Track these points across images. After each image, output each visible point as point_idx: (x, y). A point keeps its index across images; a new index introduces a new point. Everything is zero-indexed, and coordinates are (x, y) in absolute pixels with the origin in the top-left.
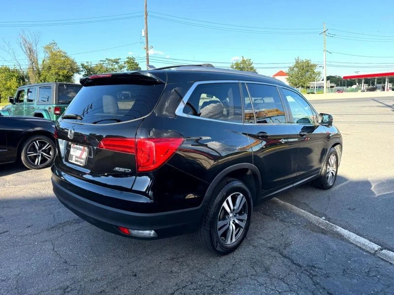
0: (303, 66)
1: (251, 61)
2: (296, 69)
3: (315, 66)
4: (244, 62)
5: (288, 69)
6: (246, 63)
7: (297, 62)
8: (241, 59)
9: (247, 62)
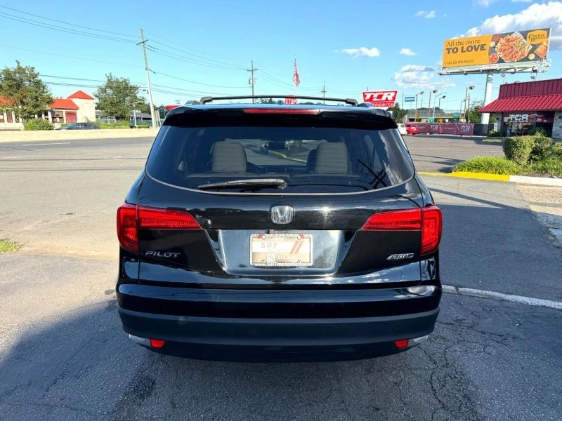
0: (119, 87)
1: (36, 71)
2: (109, 91)
3: (136, 88)
4: (20, 70)
5: (97, 89)
6: (25, 73)
7: (109, 81)
8: (15, 66)
9: (27, 72)
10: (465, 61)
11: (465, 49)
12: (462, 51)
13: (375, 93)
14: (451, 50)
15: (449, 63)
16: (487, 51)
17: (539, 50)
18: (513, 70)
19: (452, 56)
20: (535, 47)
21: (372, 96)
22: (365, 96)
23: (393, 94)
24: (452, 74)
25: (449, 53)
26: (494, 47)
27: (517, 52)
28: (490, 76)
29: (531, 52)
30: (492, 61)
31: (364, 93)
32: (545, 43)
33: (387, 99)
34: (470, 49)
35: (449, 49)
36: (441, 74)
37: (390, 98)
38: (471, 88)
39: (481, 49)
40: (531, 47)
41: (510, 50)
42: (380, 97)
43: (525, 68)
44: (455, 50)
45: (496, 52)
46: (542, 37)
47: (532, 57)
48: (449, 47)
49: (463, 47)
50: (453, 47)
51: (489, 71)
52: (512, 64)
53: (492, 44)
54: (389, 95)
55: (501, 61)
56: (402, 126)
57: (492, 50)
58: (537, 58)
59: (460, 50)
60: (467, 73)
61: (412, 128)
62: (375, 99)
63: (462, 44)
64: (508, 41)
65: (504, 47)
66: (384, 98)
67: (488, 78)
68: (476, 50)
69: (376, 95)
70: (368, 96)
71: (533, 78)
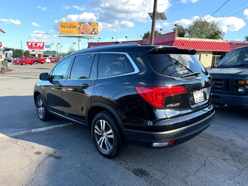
10: (69, 32)
11: (68, 27)
12: (67, 27)
13: (33, 43)
14: (63, 27)
15: (62, 32)
16: (77, 29)
17: (95, 30)
18: (87, 37)
19: (63, 29)
20: (94, 29)
21: (32, 44)
22: (28, 44)
23: (42, 44)
24: (64, 37)
25: (62, 27)
26: (80, 27)
27: (88, 30)
28: (79, 39)
29: (93, 31)
30: (80, 33)
31: (27, 42)
32: (97, 28)
33: (40, 46)
34: (70, 27)
35: (62, 26)
36: (60, 36)
37: (41, 46)
38: (74, 43)
39: (75, 28)
40: (93, 29)
41: (86, 29)
42: (36, 45)
43: (91, 37)
44: (64, 27)
45: (80, 29)
46: (95, 25)
47: (93, 33)
48: (61, 25)
49: (67, 26)
50: (63, 25)
51: (79, 37)
52: (87, 35)
53: (79, 26)
54: (40, 44)
55: (83, 33)
56: (48, 59)
57: (79, 28)
58: (95, 34)
59: (66, 27)
60: (70, 37)
61: (52, 60)
62: (34, 46)
63: (67, 24)
64: (84, 25)
65: (83, 28)
66: (38, 45)
67: (79, 40)
68: (73, 28)
69: (34, 44)
70: (30, 44)
71: (98, 41)
